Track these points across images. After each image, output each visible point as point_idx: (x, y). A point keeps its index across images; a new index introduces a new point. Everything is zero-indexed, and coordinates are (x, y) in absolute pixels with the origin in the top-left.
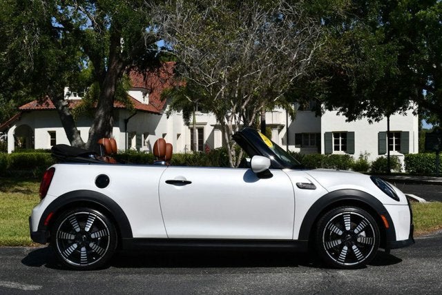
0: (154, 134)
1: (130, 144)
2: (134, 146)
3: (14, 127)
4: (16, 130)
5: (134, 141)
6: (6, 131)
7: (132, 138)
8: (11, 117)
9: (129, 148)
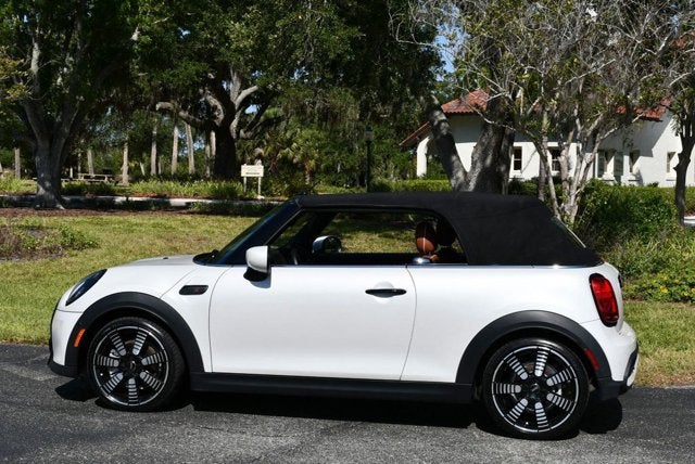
0: (650, 154)
1: (602, 170)
2: (609, 173)
3: (426, 140)
4: (429, 145)
5: (610, 166)
6: (415, 146)
7: (608, 160)
8: (421, 125)
9: (600, 176)
